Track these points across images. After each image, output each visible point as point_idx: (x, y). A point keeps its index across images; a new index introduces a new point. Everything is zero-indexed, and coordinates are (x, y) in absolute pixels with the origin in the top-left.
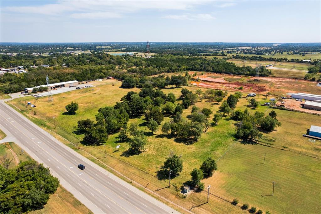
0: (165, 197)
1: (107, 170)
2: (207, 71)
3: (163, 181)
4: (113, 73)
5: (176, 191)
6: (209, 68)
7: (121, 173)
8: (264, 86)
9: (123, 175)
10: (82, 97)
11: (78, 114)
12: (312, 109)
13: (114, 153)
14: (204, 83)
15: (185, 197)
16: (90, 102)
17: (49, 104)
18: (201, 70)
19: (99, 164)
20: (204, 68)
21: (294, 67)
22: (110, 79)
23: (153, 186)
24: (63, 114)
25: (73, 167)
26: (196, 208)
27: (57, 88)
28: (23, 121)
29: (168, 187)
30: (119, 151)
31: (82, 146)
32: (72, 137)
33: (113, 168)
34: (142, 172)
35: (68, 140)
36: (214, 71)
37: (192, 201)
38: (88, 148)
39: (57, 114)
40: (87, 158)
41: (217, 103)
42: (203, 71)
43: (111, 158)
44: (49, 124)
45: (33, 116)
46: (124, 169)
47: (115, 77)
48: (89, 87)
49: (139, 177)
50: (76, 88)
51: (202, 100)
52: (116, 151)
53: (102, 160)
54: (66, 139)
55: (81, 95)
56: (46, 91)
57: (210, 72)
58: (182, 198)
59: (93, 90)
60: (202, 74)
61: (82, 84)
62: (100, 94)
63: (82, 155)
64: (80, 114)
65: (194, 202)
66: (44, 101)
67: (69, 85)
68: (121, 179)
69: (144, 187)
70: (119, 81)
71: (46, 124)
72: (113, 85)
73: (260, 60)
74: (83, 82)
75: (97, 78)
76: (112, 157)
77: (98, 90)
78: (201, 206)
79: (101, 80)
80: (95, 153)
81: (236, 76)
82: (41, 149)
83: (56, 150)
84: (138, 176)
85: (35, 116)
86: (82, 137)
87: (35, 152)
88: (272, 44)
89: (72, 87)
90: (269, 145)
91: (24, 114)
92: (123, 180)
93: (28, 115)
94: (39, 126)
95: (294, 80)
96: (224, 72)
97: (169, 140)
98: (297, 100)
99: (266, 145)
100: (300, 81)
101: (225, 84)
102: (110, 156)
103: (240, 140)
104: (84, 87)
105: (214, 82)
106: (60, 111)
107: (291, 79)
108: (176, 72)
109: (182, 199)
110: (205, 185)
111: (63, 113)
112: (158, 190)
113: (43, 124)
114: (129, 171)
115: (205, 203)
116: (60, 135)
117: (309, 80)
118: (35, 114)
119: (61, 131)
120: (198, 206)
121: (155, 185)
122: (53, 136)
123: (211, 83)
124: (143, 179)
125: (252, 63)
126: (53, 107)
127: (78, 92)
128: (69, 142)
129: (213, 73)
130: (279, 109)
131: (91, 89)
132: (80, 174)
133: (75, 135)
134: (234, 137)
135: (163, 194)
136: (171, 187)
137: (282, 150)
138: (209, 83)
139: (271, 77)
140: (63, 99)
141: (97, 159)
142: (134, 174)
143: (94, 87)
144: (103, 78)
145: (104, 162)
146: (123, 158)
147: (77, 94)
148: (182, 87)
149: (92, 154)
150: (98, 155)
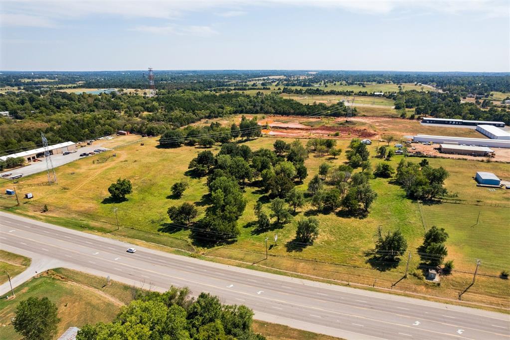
0: (413, 292)
1: (291, 276)
2: (267, 113)
3: (387, 272)
5: (419, 280)
6: (266, 107)
7: (317, 276)
8: (365, 129)
9: (323, 278)
10: (107, 169)
11: (131, 199)
12: (452, 153)
13: (272, 250)
14: (277, 131)
15: (439, 284)
17: (54, 187)
18: (257, 112)
19: (267, 271)
20: (262, 109)
21: (374, 103)
22: (124, 134)
23: (383, 282)
24: (104, 203)
25: (232, 286)
26: (463, 295)
27: (40, 159)
28: (33, 226)
29: (405, 277)
30: (276, 245)
31: (203, 250)
32: (165, 238)
33: (294, 271)
34: (347, 267)
35: (164, 245)
36: (277, 113)
37: (451, 286)
38: (216, 252)
39: (91, 205)
40: (237, 266)
41: (333, 157)
42: (260, 113)
43: (276, 258)
44: (97, 224)
45: (44, 214)
46: (314, 269)
47: (132, 131)
48: (102, 151)
49: (350, 274)
50: (81, 156)
51: (308, 155)
52: (272, 246)
53: (265, 264)
55: (103, 167)
56: (21, 166)
57: (272, 115)
58: (436, 286)
59: (114, 156)
60: (263, 118)
61: (82, 146)
62: (135, 161)
64: (134, 198)
65: (455, 288)
66: (38, 185)
67: (59, 151)
68: (329, 284)
69: (372, 287)
70: (143, 136)
71: (91, 226)
72: (142, 145)
74: (81, 143)
75: (101, 136)
76: (275, 256)
77: (124, 155)
78: (468, 290)
79: (110, 138)
80: (241, 256)
81: (313, 118)
82: (134, 269)
83: (166, 266)
87: (130, 276)
88: (307, 71)
89: (68, 153)
90: (458, 202)
91: (15, 213)
92: (333, 285)
93: (30, 214)
95: (391, 119)
96: (293, 114)
98: (425, 144)
99: (454, 202)
100: (399, 120)
101: (309, 130)
102: (271, 255)
103: (419, 201)
104: (93, 151)
105: (292, 128)
106: (92, 199)
107: (387, 117)
108: (221, 117)
109: (437, 288)
110: (453, 264)
111: (102, 201)
112: (394, 285)
113: (82, 226)
114: (326, 271)
115: (470, 286)
116: (137, 238)
117: (407, 119)
118: (45, 210)
119: (135, 232)
120: (465, 291)
121: (384, 280)
122: (130, 243)
123: (289, 131)
124: (359, 276)
125: (315, 98)
126: (70, 192)
127: (91, 161)
128: (170, 248)
129: (278, 115)
130: (419, 157)
131: (111, 154)
132: (259, 293)
133: (167, 234)
134: (409, 199)
135: (406, 289)
136: (408, 277)
137: (477, 205)
138: (285, 131)
139: (361, 116)
140: (73, 176)
141: (255, 265)
142: (338, 272)
143: (110, 151)
144: (110, 135)
145: (272, 266)
146: (293, 253)
147: (93, 166)
148: (255, 139)
149: (236, 259)
150: (248, 257)
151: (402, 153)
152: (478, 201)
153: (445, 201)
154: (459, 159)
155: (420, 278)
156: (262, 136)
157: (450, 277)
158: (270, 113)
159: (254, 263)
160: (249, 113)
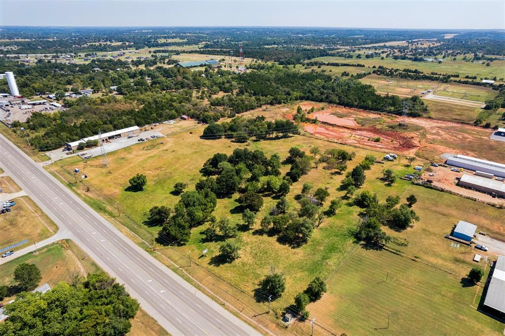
0: (264, 326)
1: (194, 285)
3: (261, 303)
4: (190, 110)
5: (275, 319)
7: (211, 290)
8: (412, 138)
9: (213, 293)
10: (148, 157)
11: (146, 190)
12: (470, 189)
13: (200, 260)
14: (324, 127)
15: (287, 327)
16: (160, 168)
17: (104, 170)
19: (182, 276)
22: (185, 119)
23: (250, 311)
24: (126, 190)
25: (151, 281)
27: (110, 140)
28: (75, 202)
29: (267, 313)
30: (205, 256)
31: (159, 247)
32: (143, 230)
33: (200, 282)
34: (237, 290)
35: (139, 236)
37: (295, 332)
38: (166, 250)
39: (117, 191)
40: (168, 266)
41: (340, 171)
43: (197, 266)
44: (110, 208)
45: (86, 193)
46: (213, 285)
48: (157, 137)
50: (139, 140)
51: (318, 165)
52: (202, 256)
53: (186, 270)
54: (136, 234)
55: (146, 154)
56: (96, 146)
58: (284, 328)
59: (162, 143)
60: (323, 108)
61: (146, 130)
62: (173, 152)
63: (161, 262)
64: (149, 189)
66: (97, 166)
67: (127, 134)
69: (239, 312)
70: (198, 123)
71: (106, 209)
72: (191, 133)
73: (415, 80)
75: (166, 120)
77: (170, 143)
79: (172, 122)
80: (176, 258)
81: (374, 113)
82: (107, 251)
83: (125, 254)
84: (232, 296)
85: (89, 194)
86: (156, 231)
87: (100, 256)
89: (132, 137)
91: (73, 190)
92: (214, 301)
93: (79, 192)
94: (98, 212)
97: (270, 238)
98: (453, 170)
101: (356, 130)
102: (196, 264)
103: (362, 242)
104: (149, 137)
105: (339, 126)
106: (121, 185)
109: (284, 330)
111: (125, 188)
112: (256, 316)
113: (101, 208)
114: (220, 288)
116: (126, 226)
117: (481, 127)
118: (88, 190)
119: (128, 220)
121: (252, 309)
122: (119, 229)
123: (335, 128)
124: (238, 300)
125: (402, 84)
126: (111, 176)
127: (142, 147)
128: (140, 240)
129: (340, 106)
130: (425, 187)
131: (159, 141)
132: (162, 292)
133: (146, 227)
134: (355, 237)
135: (261, 322)
136: (270, 313)
139: (426, 118)
140: (123, 161)
141: (180, 269)
142: (226, 292)
143: (163, 137)
144: (174, 118)
145: (189, 274)
146: (212, 267)
147: (142, 152)
148: (291, 137)
149: (172, 260)
150: (180, 262)
151: (411, 178)
155: (277, 318)
156: (299, 134)
157: (301, 324)
158: (334, 103)
159: (180, 267)
160: (313, 101)
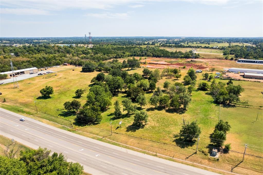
0: (199, 163)
1: (122, 147)
2: (148, 56)
3: (186, 148)
4: (68, 60)
5: (205, 156)
6: (148, 53)
7: (138, 148)
8: (201, 65)
9: (141, 150)
11: (53, 97)
12: (251, 78)
13: (117, 130)
14: (151, 65)
15: (218, 160)
16: (60, 86)
17: (16, 90)
18: (143, 56)
19: (109, 142)
20: (146, 54)
21: (211, 52)
22: (66, 65)
23: (180, 155)
24: (38, 99)
25: (83, 150)
26: (235, 168)
27: (17, 76)
30: (121, 127)
31: (77, 127)
32: (60, 119)
33: (126, 144)
34: (160, 144)
35: (58, 123)
36: (154, 56)
37: (227, 162)
38: (85, 129)
39: (30, 99)
40: (92, 138)
41: (177, 79)
42: (145, 56)
43: (117, 135)
44: (27, 110)
45: (3, 103)
46: (138, 143)
47: (71, 64)
49: (160, 148)
50: (38, 75)
51: (163, 77)
52: (118, 128)
53: (110, 138)
54: (55, 122)
55: (47, 81)
56: (6, 78)
57: (151, 57)
58: (215, 161)
59: (56, 75)
60: (146, 59)
61: (41, 70)
63: (85, 136)
64: (55, 97)
65: (229, 163)
66: (9, 88)
67: (29, 72)
68: (144, 154)
69: (172, 158)
70: (76, 66)
71: (24, 110)
72: (73, 70)
74: (42, 69)
76: (117, 133)
77: (61, 75)
78: (239, 165)
80: (97, 132)
83: (51, 135)
84: (158, 148)
85: (5, 103)
86: (72, 119)
87: (28, 140)
88: (180, 37)
89: (33, 73)
92: (146, 155)
94: (17, 113)
95: (219, 60)
96: (163, 57)
98: (235, 73)
100: (223, 60)
101: (169, 65)
102: (115, 133)
103: (221, 105)
104: (46, 73)
105: (160, 64)
106: (32, 96)
107: (216, 59)
108: (122, 58)
109: (217, 162)
110: (230, 146)
112: (188, 158)
113: (19, 110)
114: (145, 145)
115: (241, 163)
116: (45, 119)
117: (229, 60)
118: (4, 101)
119: (45, 115)
120: (236, 166)
121: (181, 154)
122: (39, 121)
123: (158, 65)
124: (166, 150)
125: (178, 49)
126: (22, 93)
127: (42, 78)
128: (60, 125)
129: (154, 57)
131: (54, 74)
132: (97, 156)
133: (63, 117)
134: (215, 103)
135: (195, 161)
136: (197, 153)
137: (259, 109)
138: (155, 65)
139: (201, 58)
140: (29, 85)
141: (104, 138)
142: (152, 146)
144: (59, 65)
145: (113, 140)
146: (130, 133)
147: (43, 80)
148: (136, 69)
149: (94, 134)
150: (101, 133)
151: (219, 77)
152: (260, 107)
153: (238, 105)
154: (255, 81)
155: (205, 155)
156: (140, 68)
157: (227, 155)
158: (150, 56)
160: (138, 56)
